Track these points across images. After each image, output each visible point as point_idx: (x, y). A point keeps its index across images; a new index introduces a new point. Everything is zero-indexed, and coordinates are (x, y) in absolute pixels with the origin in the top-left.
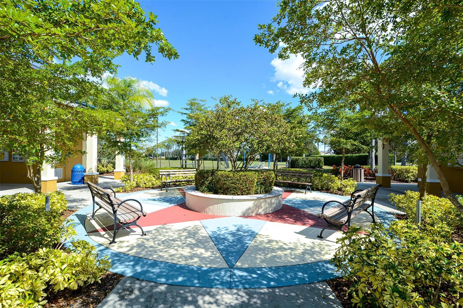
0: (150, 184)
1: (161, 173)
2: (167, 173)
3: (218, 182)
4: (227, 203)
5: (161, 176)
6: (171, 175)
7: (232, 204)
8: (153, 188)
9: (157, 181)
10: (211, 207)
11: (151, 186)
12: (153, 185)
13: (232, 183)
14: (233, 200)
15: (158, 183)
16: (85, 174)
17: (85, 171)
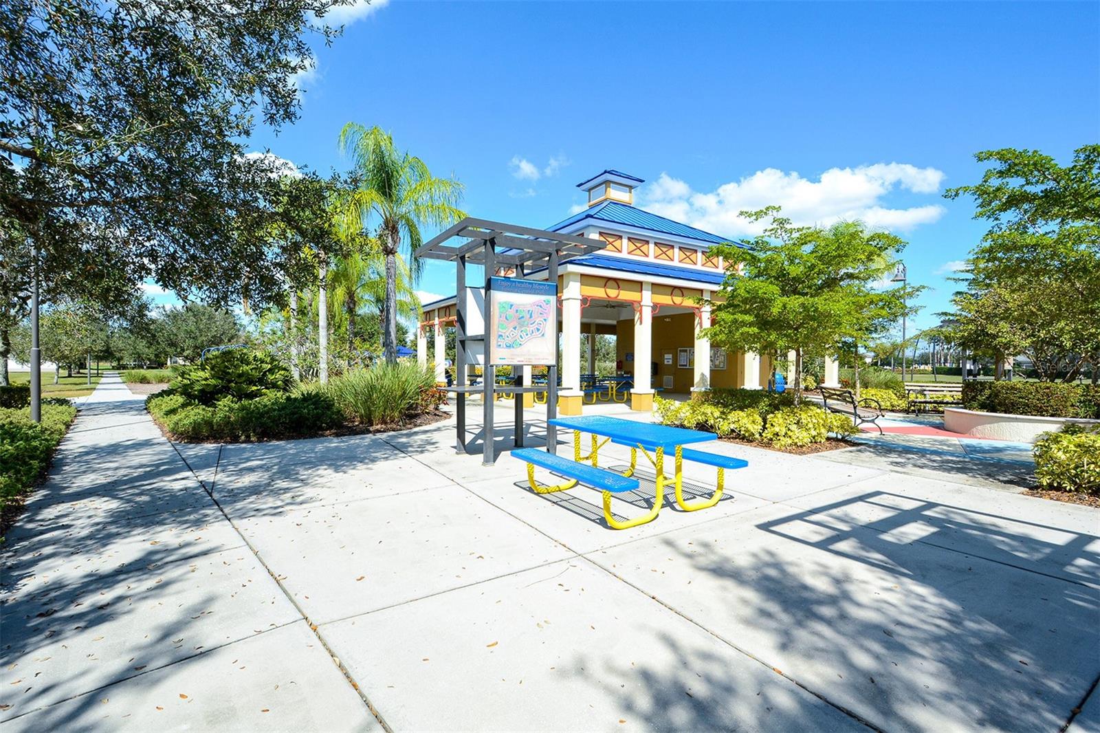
0: (889, 404)
1: (906, 388)
2: (919, 388)
3: (997, 396)
4: (1007, 423)
5: (907, 392)
6: (925, 393)
7: (1015, 424)
8: (893, 411)
9: (900, 402)
10: (979, 427)
11: (890, 408)
12: (893, 406)
13: (1020, 398)
14: (1017, 420)
15: (903, 404)
16: (786, 386)
17: (786, 383)
